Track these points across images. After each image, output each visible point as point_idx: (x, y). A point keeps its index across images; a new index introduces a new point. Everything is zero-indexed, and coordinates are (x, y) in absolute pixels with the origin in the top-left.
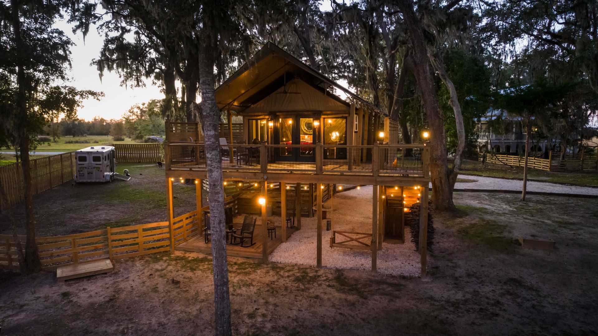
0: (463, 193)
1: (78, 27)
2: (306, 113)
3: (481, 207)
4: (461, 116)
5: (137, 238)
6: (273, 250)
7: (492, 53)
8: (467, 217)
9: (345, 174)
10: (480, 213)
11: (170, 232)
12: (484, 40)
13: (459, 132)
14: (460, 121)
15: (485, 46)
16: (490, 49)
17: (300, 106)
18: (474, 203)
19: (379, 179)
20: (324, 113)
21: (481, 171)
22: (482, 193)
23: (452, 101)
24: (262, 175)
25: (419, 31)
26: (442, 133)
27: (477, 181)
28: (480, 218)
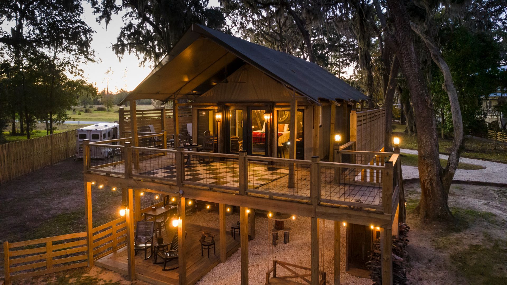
0: (465, 186)
1: (101, 17)
2: (257, 104)
3: (488, 211)
4: (458, 103)
5: (45, 252)
6: (202, 277)
7: (502, 27)
8: (467, 231)
9: (275, 197)
10: (486, 223)
11: (88, 245)
12: (492, 14)
13: (456, 123)
14: (456, 109)
15: (493, 21)
16: (499, 23)
17: (251, 96)
18: (478, 203)
19: (319, 209)
20: (277, 104)
21: (490, 152)
22: (490, 188)
23: (446, 86)
24: (177, 188)
25: (401, 6)
26: (432, 125)
27: (484, 168)
28: (485, 234)
